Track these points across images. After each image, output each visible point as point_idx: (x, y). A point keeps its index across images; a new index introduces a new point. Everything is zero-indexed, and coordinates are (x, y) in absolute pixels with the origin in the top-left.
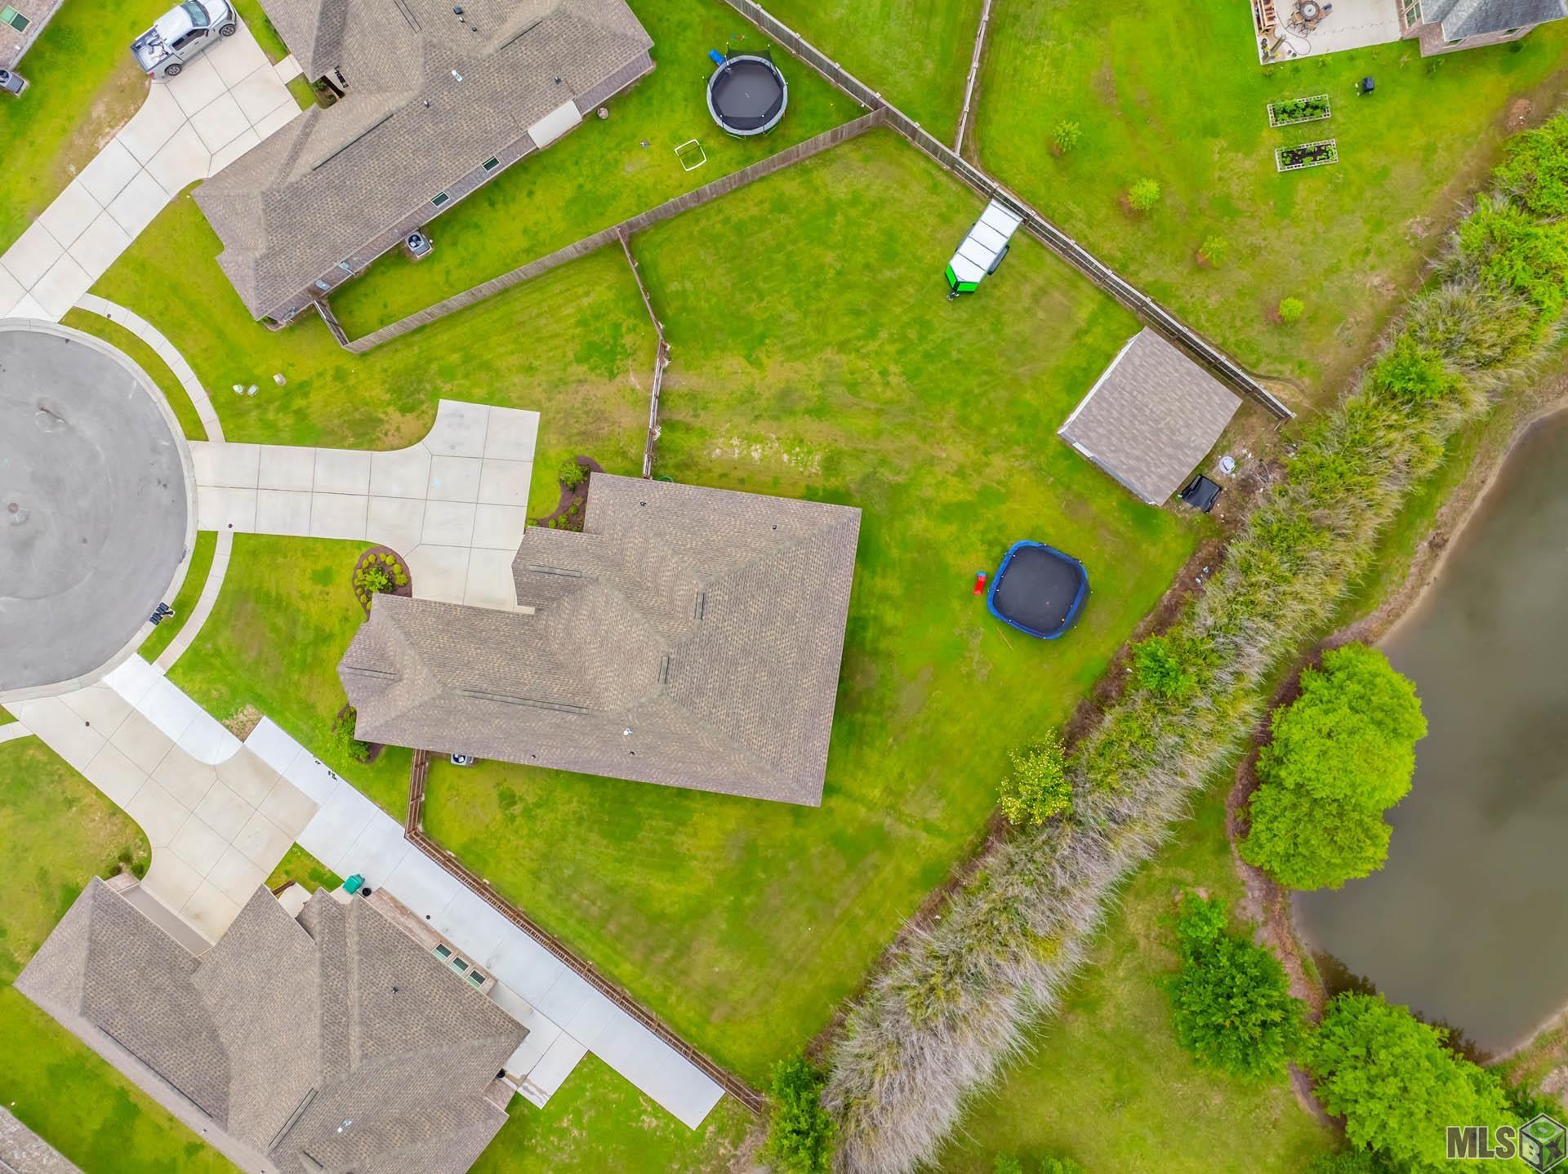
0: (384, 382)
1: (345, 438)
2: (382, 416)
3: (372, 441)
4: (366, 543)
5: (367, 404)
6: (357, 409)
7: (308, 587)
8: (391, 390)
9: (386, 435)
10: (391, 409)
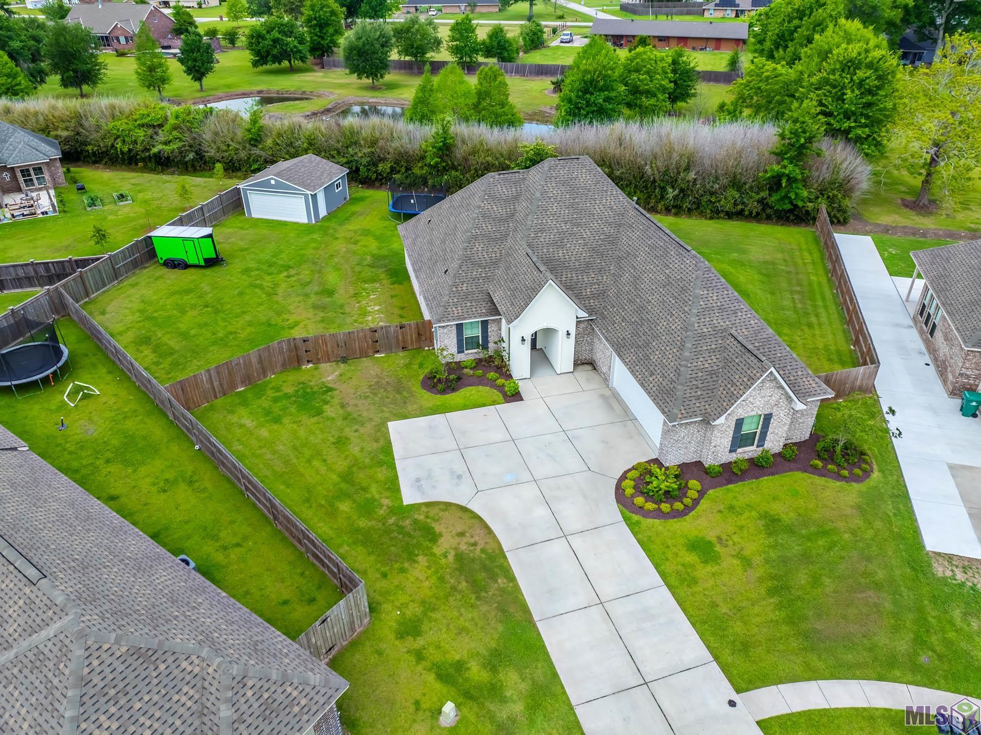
0: (403, 570)
1: (503, 591)
2: (451, 558)
3: (492, 558)
4: (626, 519)
5: (441, 579)
6: (454, 588)
7: (730, 562)
8: (412, 559)
9: (475, 544)
10: (437, 551)
